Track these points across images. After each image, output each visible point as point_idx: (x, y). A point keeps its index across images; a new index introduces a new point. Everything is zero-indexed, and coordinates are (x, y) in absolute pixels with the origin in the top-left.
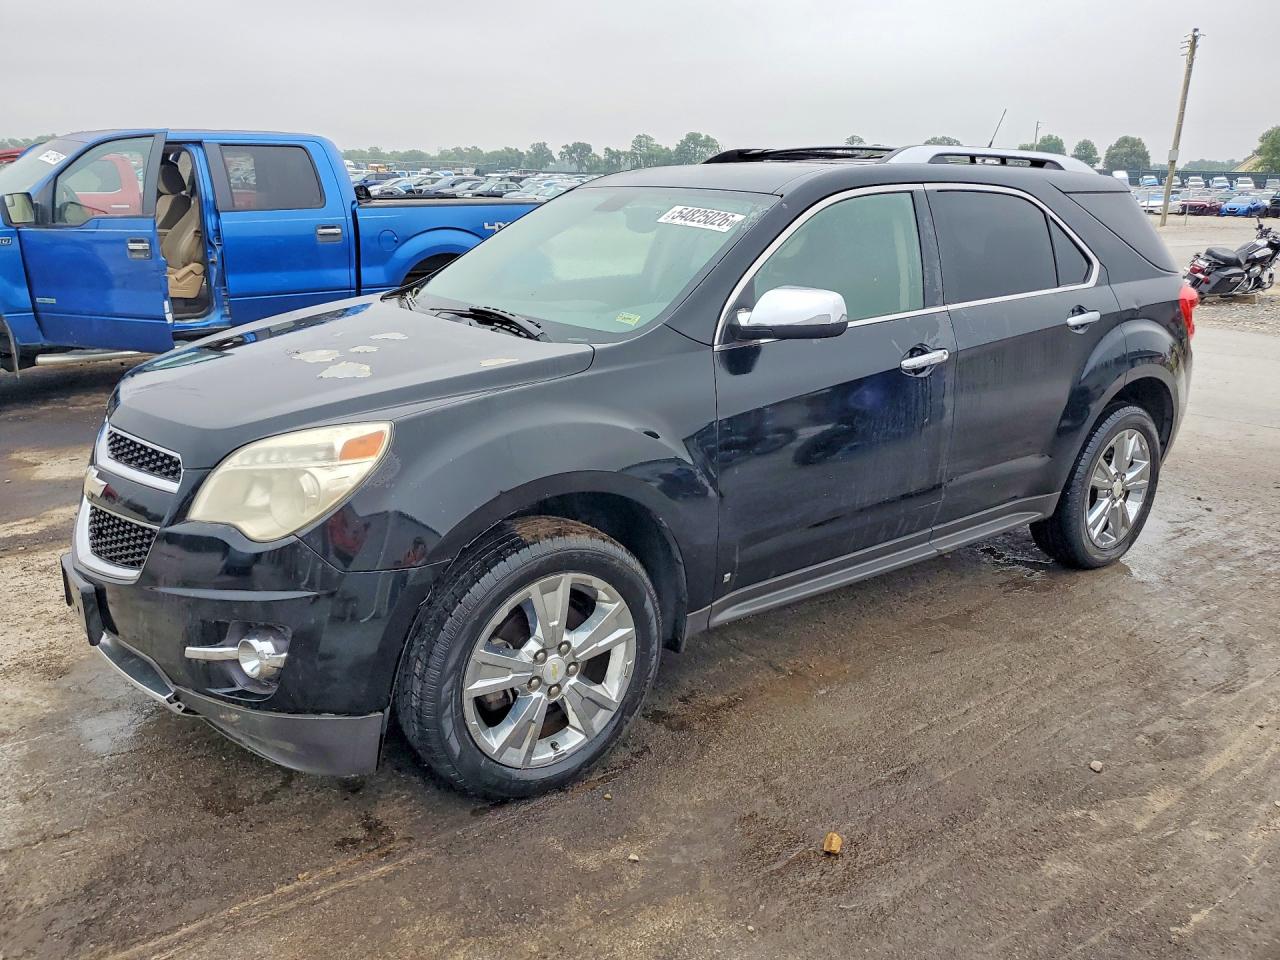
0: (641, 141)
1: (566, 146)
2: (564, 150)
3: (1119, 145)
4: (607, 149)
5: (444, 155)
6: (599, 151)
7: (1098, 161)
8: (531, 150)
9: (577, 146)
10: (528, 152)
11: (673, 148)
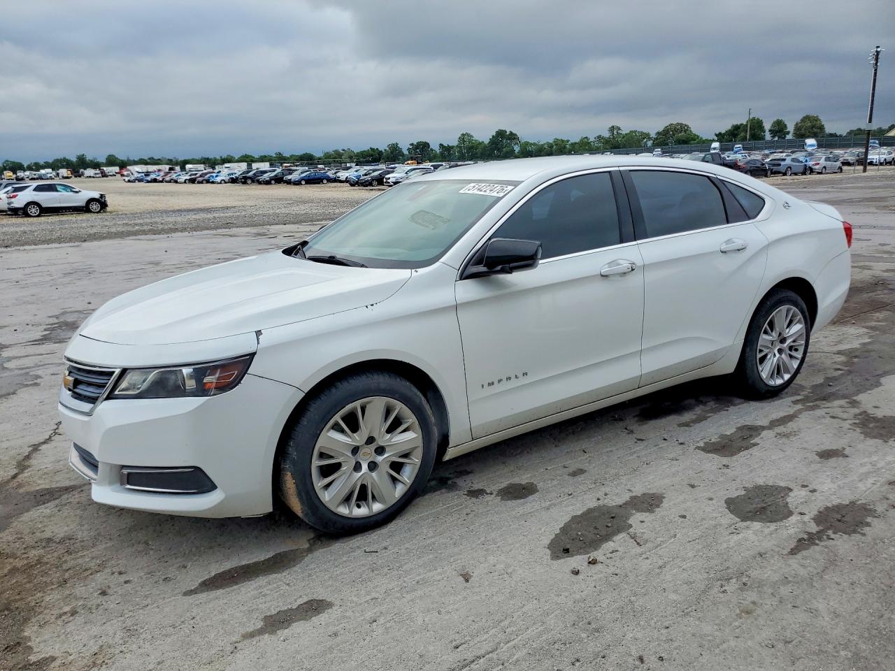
0: (463, 138)
1: (412, 144)
2: (411, 147)
3: (803, 120)
4: (441, 145)
5: (327, 156)
6: (435, 147)
7: (788, 133)
8: (387, 149)
9: (419, 144)
10: (385, 150)
11: (487, 141)
